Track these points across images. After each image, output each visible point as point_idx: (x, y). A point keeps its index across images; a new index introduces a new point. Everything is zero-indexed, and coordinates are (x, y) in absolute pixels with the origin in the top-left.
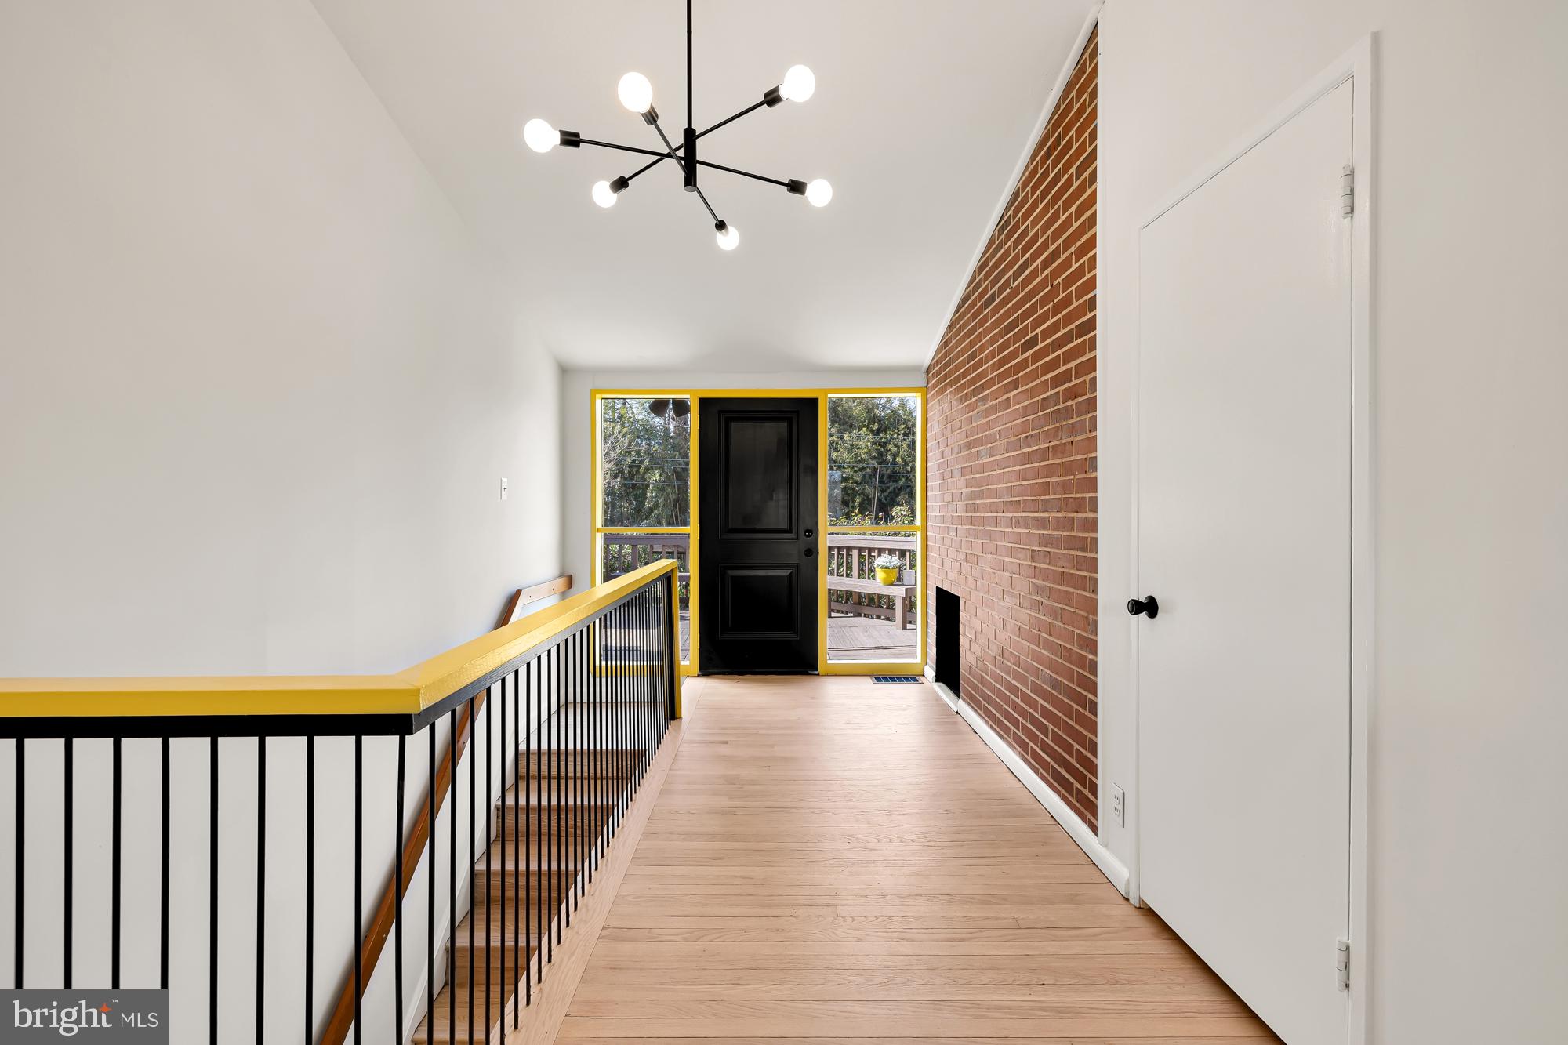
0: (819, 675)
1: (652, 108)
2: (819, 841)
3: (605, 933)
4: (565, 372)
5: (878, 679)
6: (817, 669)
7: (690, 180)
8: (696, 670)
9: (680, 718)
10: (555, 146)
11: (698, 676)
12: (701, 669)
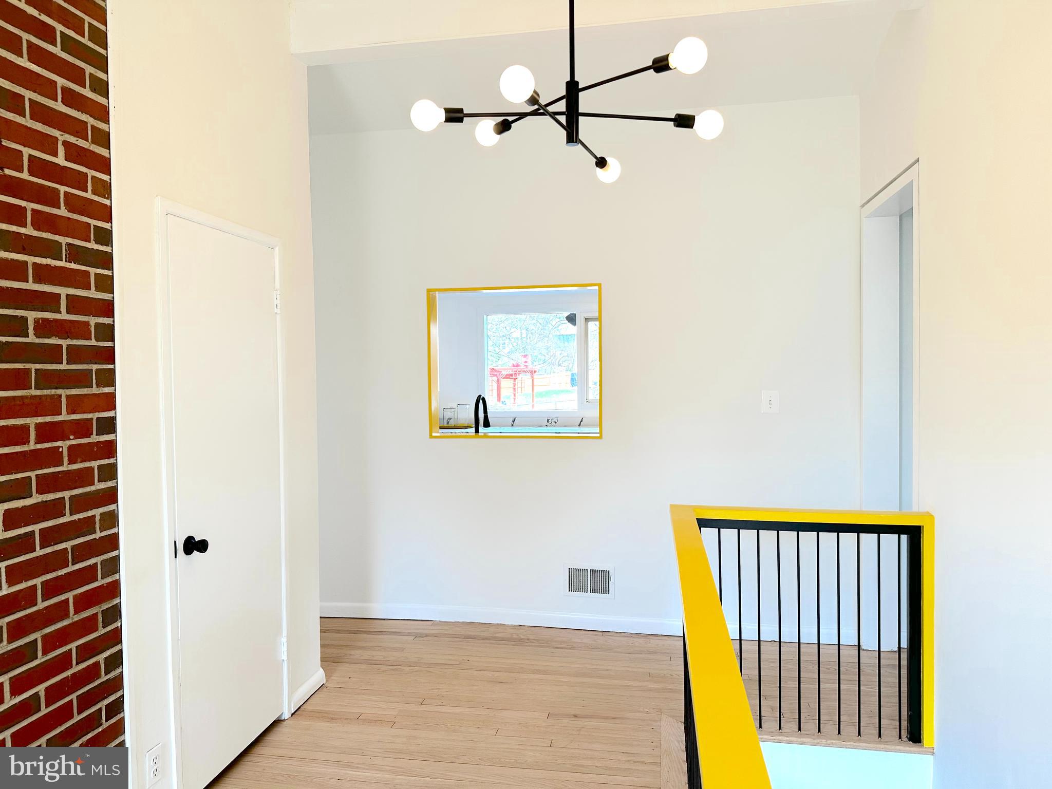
7: (572, 136)
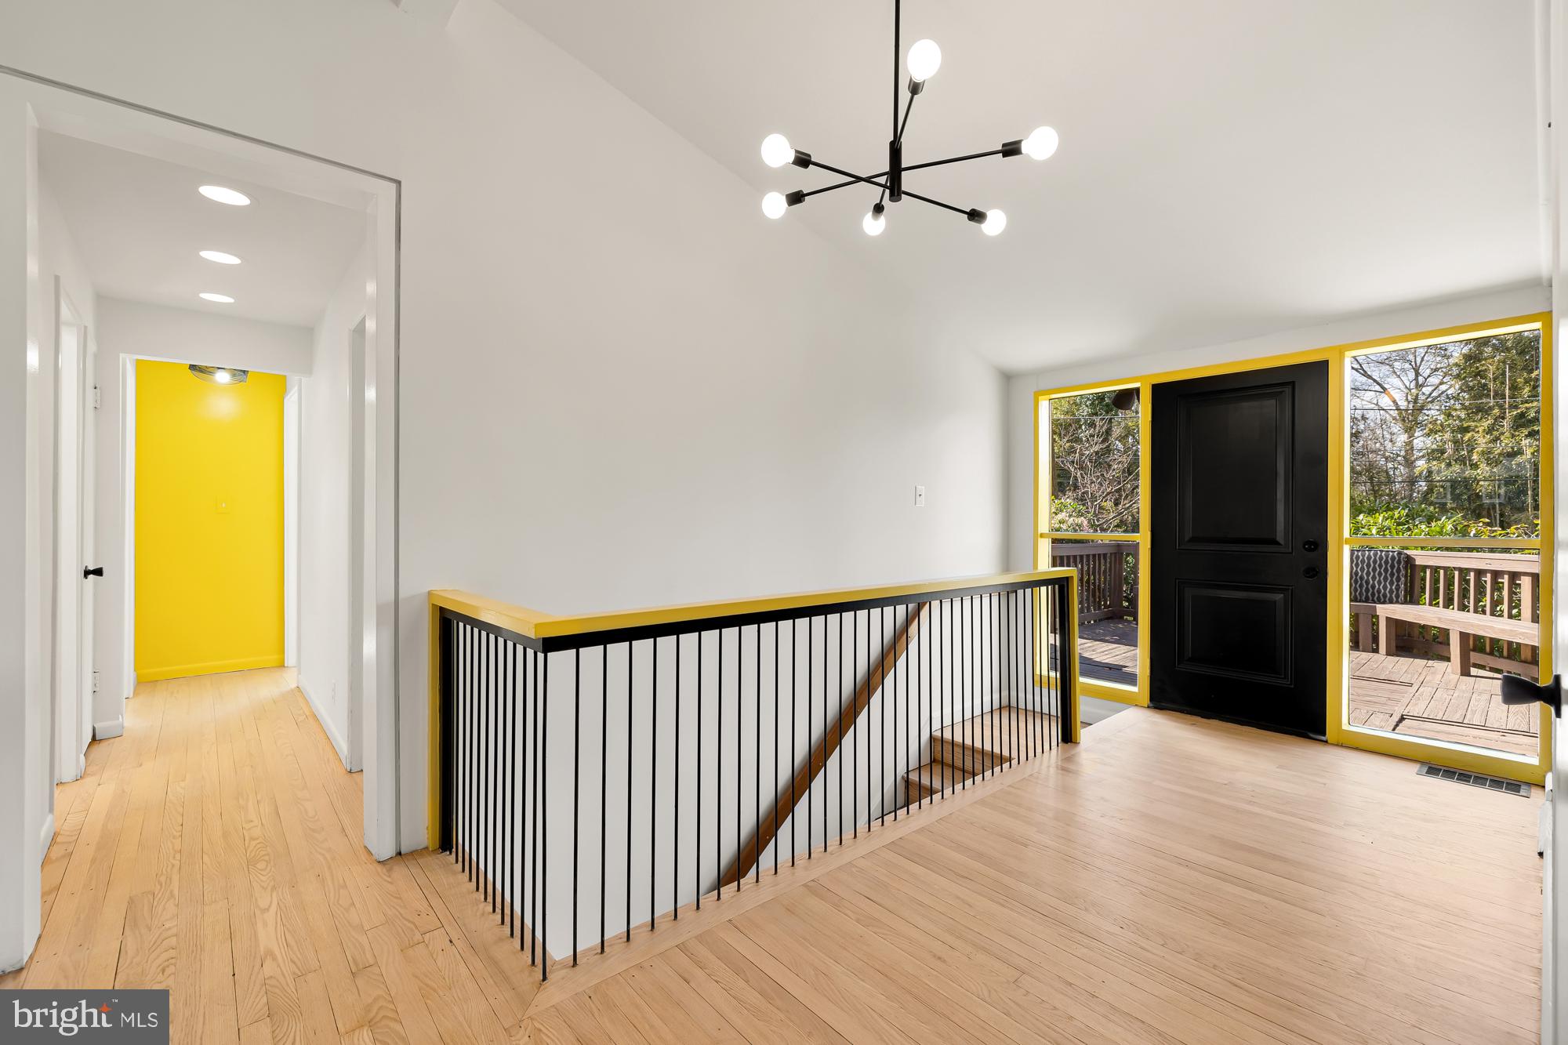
0: (1326, 742)
1: (797, 152)
2: (1086, 910)
3: (812, 884)
4: (1008, 379)
5: (1433, 770)
6: (1324, 733)
8: (1145, 698)
9: (1077, 743)
10: (787, 209)
11: (1148, 707)
12: (1152, 699)
